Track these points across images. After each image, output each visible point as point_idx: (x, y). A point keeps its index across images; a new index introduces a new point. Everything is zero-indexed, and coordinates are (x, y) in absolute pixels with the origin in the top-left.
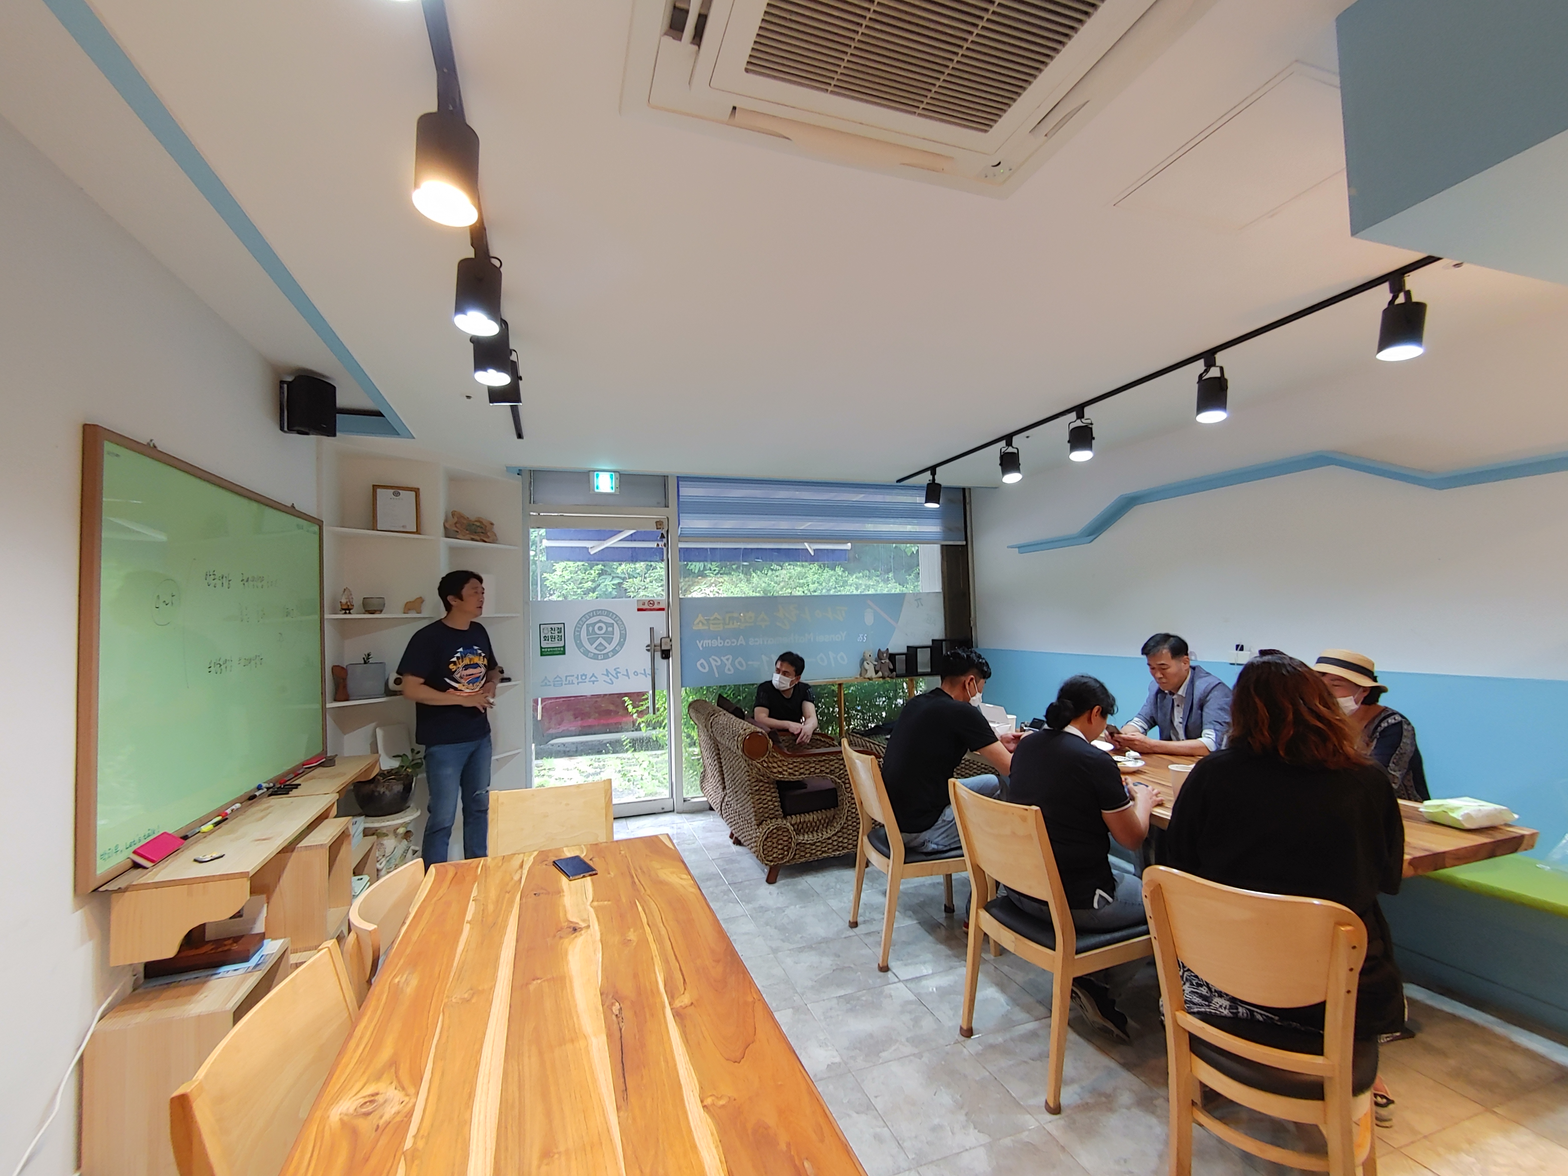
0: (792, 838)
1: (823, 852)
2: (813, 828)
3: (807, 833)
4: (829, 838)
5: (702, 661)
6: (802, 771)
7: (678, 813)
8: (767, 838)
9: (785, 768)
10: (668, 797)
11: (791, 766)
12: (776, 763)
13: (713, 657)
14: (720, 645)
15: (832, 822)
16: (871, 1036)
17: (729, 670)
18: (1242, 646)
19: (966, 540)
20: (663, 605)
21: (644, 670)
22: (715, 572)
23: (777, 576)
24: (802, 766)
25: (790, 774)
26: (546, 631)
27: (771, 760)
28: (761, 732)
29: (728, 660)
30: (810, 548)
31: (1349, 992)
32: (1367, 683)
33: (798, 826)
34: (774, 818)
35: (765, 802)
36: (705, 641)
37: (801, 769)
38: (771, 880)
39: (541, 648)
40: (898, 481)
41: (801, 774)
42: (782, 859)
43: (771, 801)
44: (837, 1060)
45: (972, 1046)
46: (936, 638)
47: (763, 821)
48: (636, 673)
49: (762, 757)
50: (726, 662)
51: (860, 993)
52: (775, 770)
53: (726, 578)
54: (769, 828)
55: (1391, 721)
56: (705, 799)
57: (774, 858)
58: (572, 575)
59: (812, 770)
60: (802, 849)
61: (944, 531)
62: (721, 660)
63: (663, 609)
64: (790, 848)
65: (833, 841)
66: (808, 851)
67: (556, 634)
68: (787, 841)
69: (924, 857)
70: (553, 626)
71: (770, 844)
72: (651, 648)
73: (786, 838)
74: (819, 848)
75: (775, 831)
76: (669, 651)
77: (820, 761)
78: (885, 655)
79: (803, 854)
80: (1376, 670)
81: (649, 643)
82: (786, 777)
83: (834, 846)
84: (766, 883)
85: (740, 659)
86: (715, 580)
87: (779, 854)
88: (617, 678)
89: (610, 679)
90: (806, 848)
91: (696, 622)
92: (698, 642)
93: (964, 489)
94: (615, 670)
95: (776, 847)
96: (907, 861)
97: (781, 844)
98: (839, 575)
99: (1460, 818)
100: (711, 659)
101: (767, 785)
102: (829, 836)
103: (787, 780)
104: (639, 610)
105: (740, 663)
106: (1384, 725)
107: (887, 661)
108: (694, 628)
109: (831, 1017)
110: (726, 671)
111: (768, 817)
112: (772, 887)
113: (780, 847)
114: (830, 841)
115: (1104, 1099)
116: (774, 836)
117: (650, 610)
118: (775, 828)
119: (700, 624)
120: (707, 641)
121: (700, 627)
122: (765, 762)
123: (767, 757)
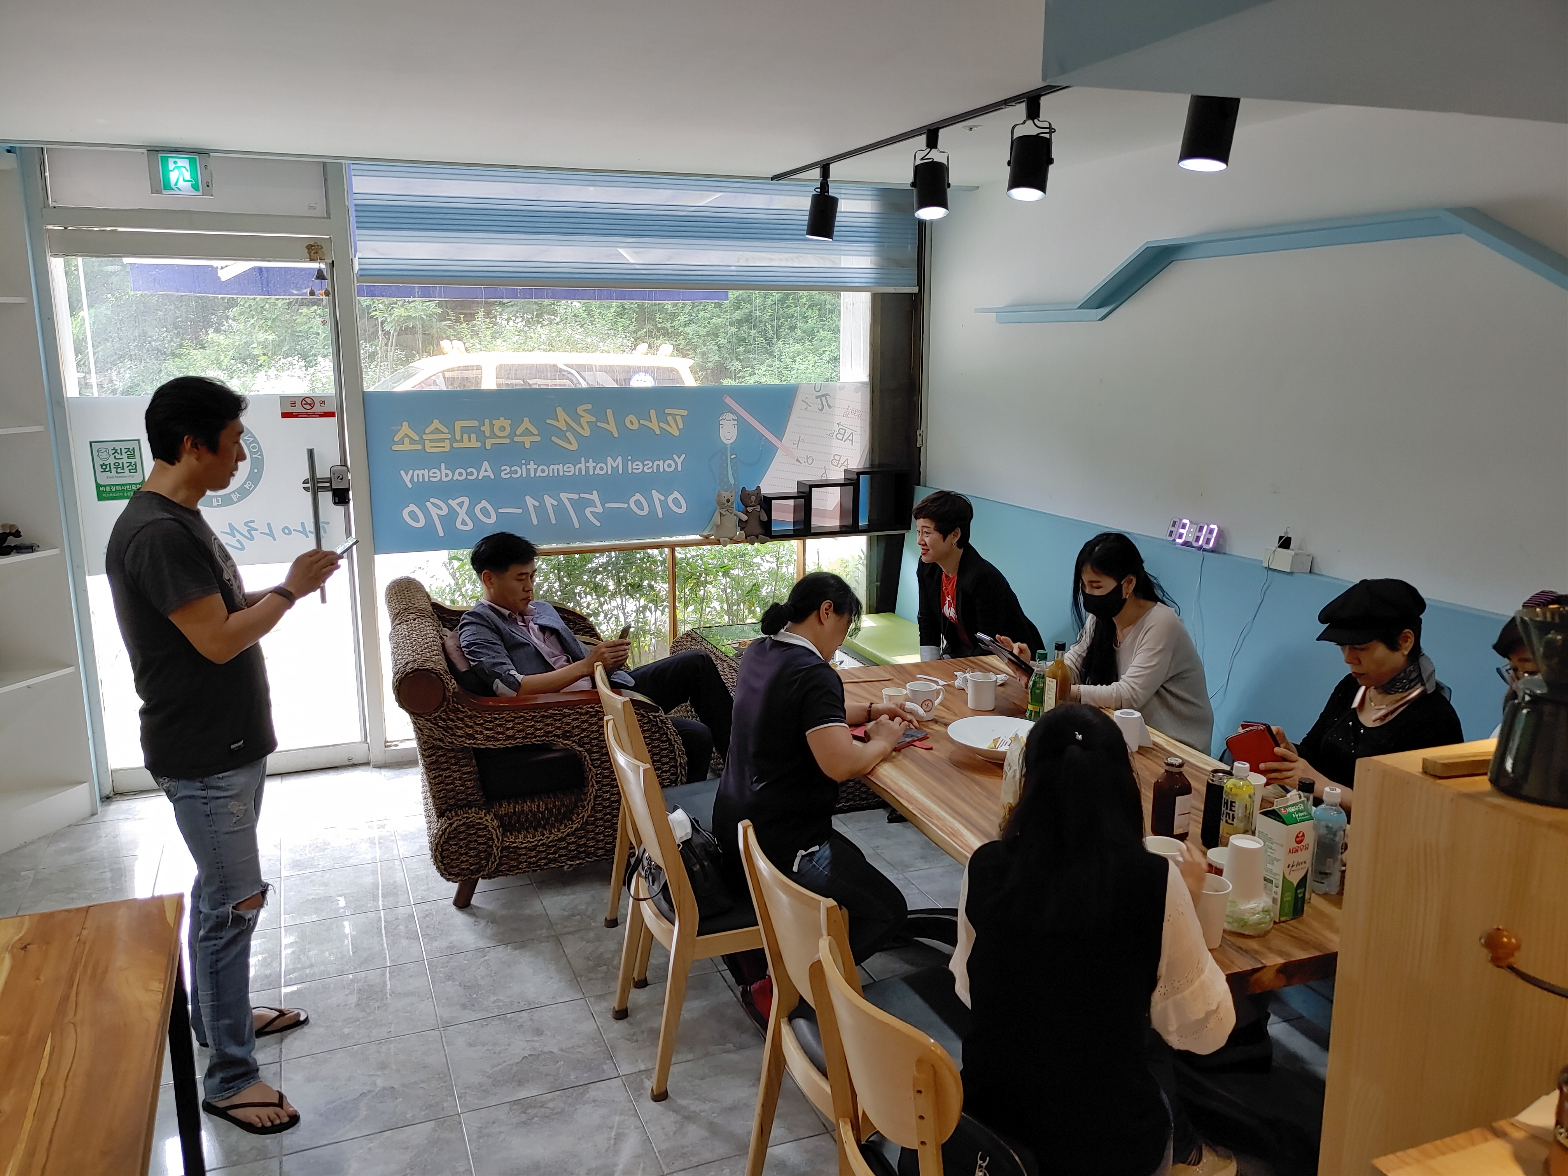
0: (493, 840)
2: (535, 824)
3: (526, 829)
4: (561, 840)
6: (511, 732)
7: (375, 767)
8: (449, 838)
9: (478, 729)
10: (359, 740)
11: (491, 725)
12: (462, 720)
13: (432, 500)
14: (444, 479)
15: (572, 813)
17: (464, 523)
18: (1289, 540)
19: (920, 283)
20: (332, 407)
21: (303, 524)
24: (510, 725)
25: (488, 738)
26: (104, 455)
27: (452, 715)
28: (432, 671)
29: (461, 505)
34: (465, 806)
35: (448, 781)
36: (416, 472)
37: (508, 729)
38: (462, 902)
39: (98, 486)
41: (509, 738)
42: (477, 870)
43: (461, 778)
46: (855, 466)
47: (446, 811)
50: (457, 508)
52: (460, 733)
54: (451, 824)
57: (464, 869)
60: (512, 856)
61: (881, 267)
62: (448, 505)
63: (331, 414)
64: (491, 854)
65: (569, 844)
66: (522, 858)
67: (125, 460)
68: (485, 843)
70: (118, 446)
71: (455, 848)
72: (315, 485)
73: (481, 840)
74: (543, 855)
75: (463, 828)
76: (348, 489)
77: (543, 716)
79: (513, 863)
81: (307, 475)
82: (481, 743)
83: (571, 851)
84: (454, 907)
85: (484, 503)
87: (472, 865)
88: (252, 538)
89: (238, 541)
90: (521, 855)
91: (396, 439)
92: (402, 472)
94: (246, 524)
100: (428, 504)
102: (561, 835)
103: (483, 747)
104: (285, 415)
105: (484, 511)
108: (394, 448)
111: (454, 804)
112: (461, 916)
113: (472, 853)
114: (563, 844)
116: (462, 836)
117: (308, 415)
118: (464, 824)
119: (407, 440)
120: (421, 472)
121: (407, 446)
122: (441, 718)
123: (445, 711)
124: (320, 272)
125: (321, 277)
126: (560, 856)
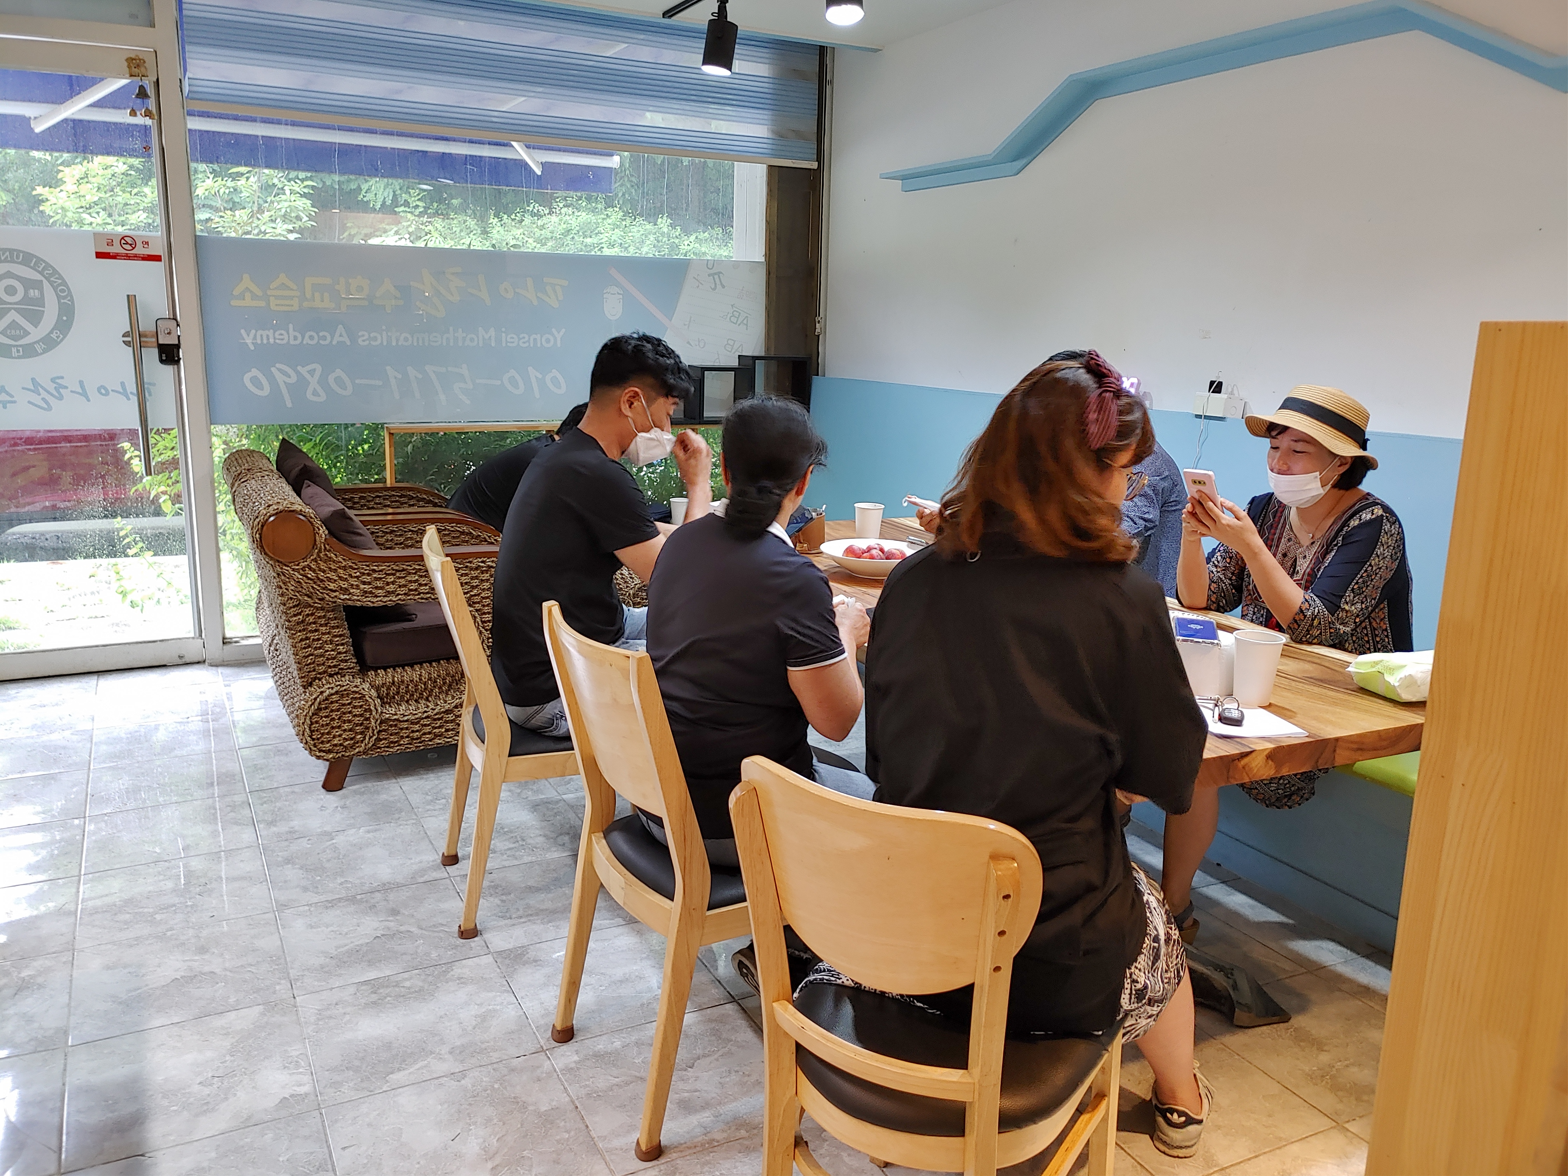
0: (371, 711)
1: (436, 736)
2: (418, 694)
3: (407, 702)
4: (449, 712)
5: (254, 372)
6: (391, 588)
7: (211, 665)
8: (319, 709)
9: (353, 582)
10: (192, 635)
11: (367, 579)
12: (335, 571)
13: (277, 365)
14: (292, 342)
15: (458, 682)
16: (388, 1046)
17: (315, 393)
18: (1222, 384)
19: (820, 158)
20: (158, 248)
21: (122, 384)
24: (391, 579)
25: (365, 593)
27: (323, 566)
28: (301, 513)
29: (311, 373)
30: (534, 161)
31: (997, 969)
32: (1347, 449)
33: (388, 689)
34: (337, 674)
35: (316, 644)
36: (260, 332)
37: (388, 584)
38: (333, 783)
40: (669, 13)
41: (389, 593)
42: (352, 747)
43: (331, 642)
44: (302, 1090)
47: (315, 678)
48: (103, 391)
49: (304, 559)
50: (308, 376)
51: (406, 975)
52: (332, 586)
54: (323, 692)
55: (1366, 516)
56: (259, 641)
57: (336, 745)
58: (103, 195)
59: (413, 586)
60: (393, 730)
61: (775, 138)
62: (298, 373)
63: (157, 258)
64: (368, 728)
65: (457, 716)
66: (404, 733)
68: (361, 715)
71: (327, 720)
72: (133, 340)
73: (356, 711)
75: (335, 698)
76: (178, 346)
79: (393, 738)
81: (128, 328)
82: (357, 599)
84: (323, 790)
85: (339, 372)
87: (346, 740)
88: (61, 398)
89: (43, 399)
90: (402, 729)
91: (236, 292)
92: (243, 331)
93: (822, 51)
94: (53, 380)
95: (339, 727)
96: (511, 753)
97: (349, 721)
99: (1397, 684)
100: (273, 369)
101: (322, 614)
102: (447, 707)
103: (359, 604)
104: (100, 255)
105: (338, 380)
106: (1354, 523)
108: (234, 303)
109: (330, 1017)
110: (309, 395)
111: (324, 672)
112: (332, 799)
113: (346, 726)
114: (450, 717)
116: (335, 706)
117: (128, 257)
118: (337, 693)
119: (248, 295)
120: (265, 333)
121: (248, 302)
122: (310, 569)
123: (315, 560)
124: (142, 88)
125: (142, 94)
126: (447, 730)
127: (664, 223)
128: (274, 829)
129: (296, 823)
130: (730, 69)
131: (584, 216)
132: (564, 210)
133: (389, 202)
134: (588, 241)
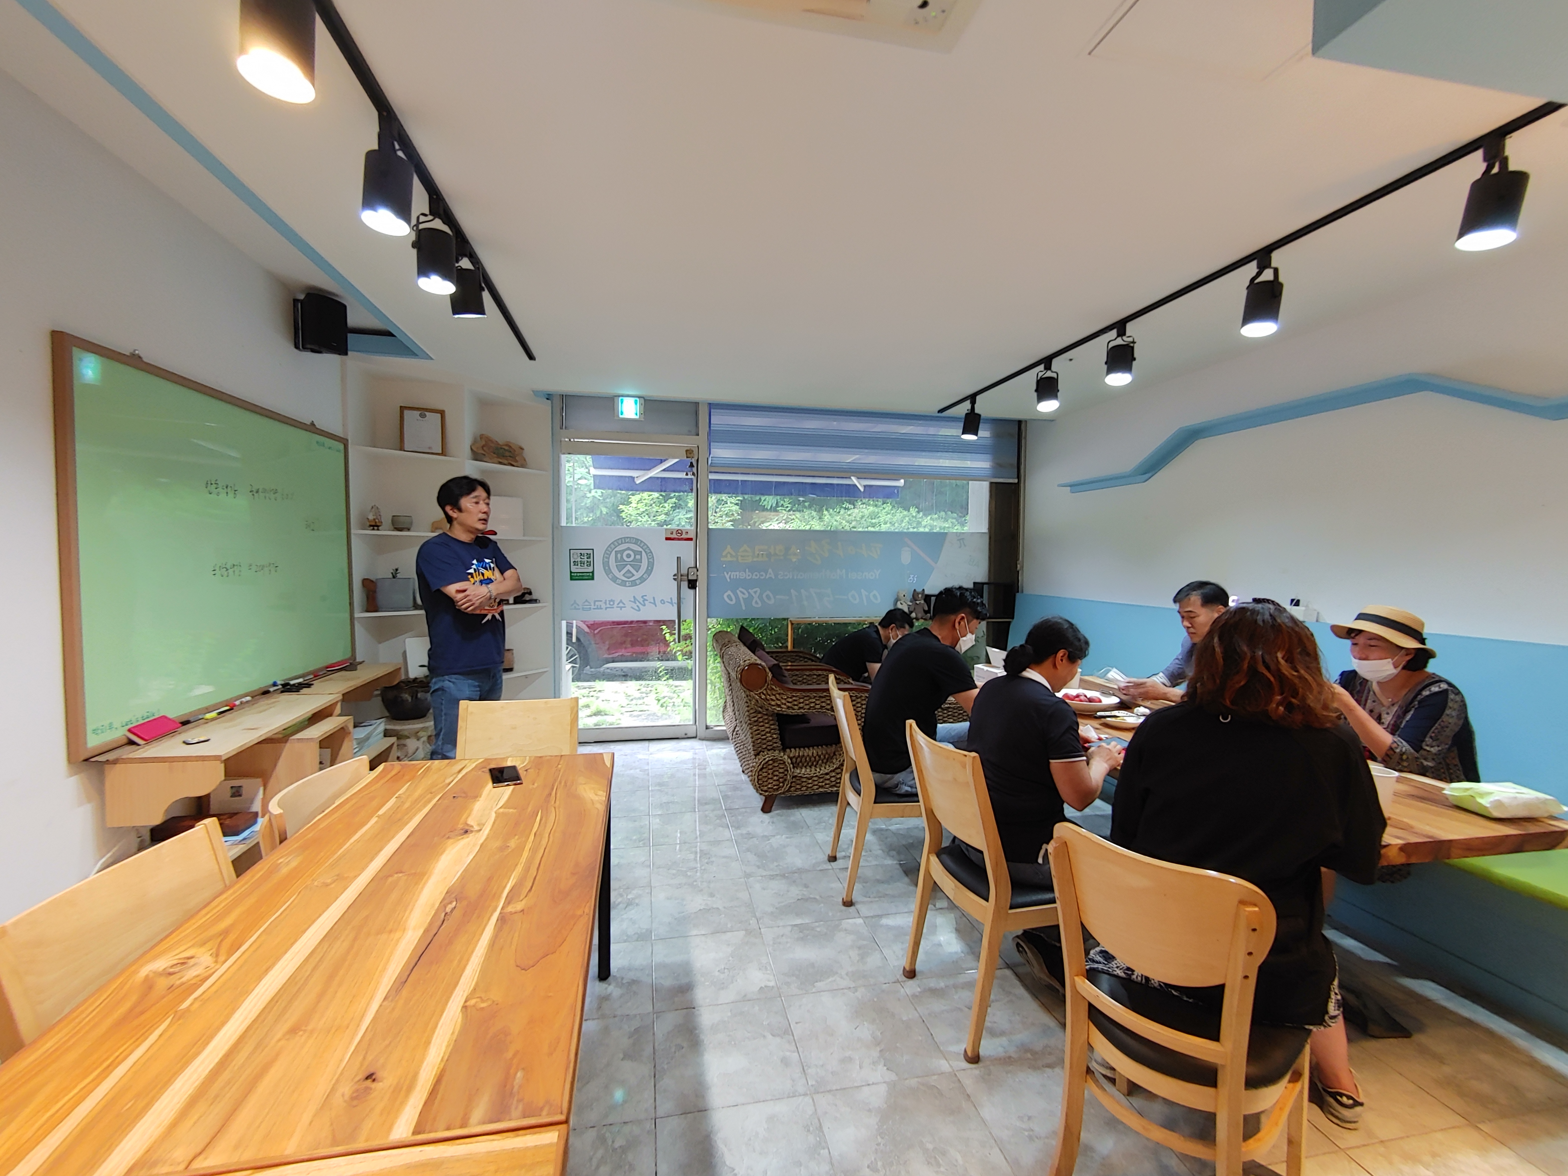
0: (788, 771)
1: (820, 787)
2: (812, 763)
3: (806, 767)
4: (827, 774)
5: (729, 592)
6: (801, 705)
7: (700, 739)
8: (762, 768)
9: (784, 701)
10: (692, 722)
11: (790, 700)
12: (775, 695)
13: (740, 589)
14: (748, 578)
15: (832, 758)
16: (812, 965)
17: (756, 602)
18: (1298, 601)
19: (1019, 477)
20: (692, 535)
21: (671, 599)
22: (788, 509)
23: (849, 515)
24: (802, 700)
25: (788, 707)
26: (575, 556)
27: (769, 692)
28: (760, 665)
29: (755, 592)
30: (860, 484)
31: (1246, 977)
32: (1410, 644)
33: (796, 759)
34: (772, 749)
35: (763, 733)
36: (733, 573)
37: (800, 703)
38: (766, 809)
39: (571, 572)
40: (941, 411)
41: (800, 708)
42: (777, 789)
43: (770, 732)
44: (772, 984)
45: (912, 987)
46: (979, 580)
47: (760, 751)
48: (663, 601)
49: (761, 688)
50: (753, 594)
51: (817, 924)
52: (773, 703)
53: (798, 515)
54: (765, 759)
55: (1434, 689)
56: (724, 728)
57: (769, 788)
58: (647, 508)
59: (812, 705)
60: (798, 782)
61: (993, 468)
62: (749, 593)
63: (691, 539)
64: (786, 780)
65: (831, 777)
66: (804, 784)
67: (586, 560)
68: (783, 773)
69: (897, 799)
70: (582, 552)
71: (765, 774)
72: (678, 577)
73: (781, 770)
74: (816, 783)
75: (771, 762)
76: (696, 581)
77: (820, 697)
78: (920, 596)
79: (798, 787)
80: (1426, 631)
81: (676, 572)
82: (784, 710)
83: (832, 782)
84: (761, 812)
85: (768, 592)
86: (787, 517)
87: (774, 785)
88: (644, 605)
89: (638, 606)
90: (803, 782)
91: (724, 554)
92: (725, 573)
93: (1020, 422)
94: (642, 597)
95: (772, 778)
96: (877, 801)
97: (777, 776)
98: (913, 517)
99: (1488, 805)
100: (738, 591)
101: (766, 717)
102: (827, 771)
103: (785, 713)
104: (667, 539)
105: (768, 597)
106: (1426, 693)
107: (922, 602)
108: (722, 559)
109: (780, 943)
110: (753, 604)
111: (766, 748)
112: (766, 817)
113: (775, 778)
114: (828, 777)
115: (1029, 1055)
116: (770, 767)
117: (679, 539)
118: (772, 760)
119: (729, 555)
120: (735, 573)
121: (729, 559)
122: (763, 694)
123: (766, 689)
124: (691, 463)
125: (692, 465)
126: (826, 784)
127: (913, 511)
128: (739, 831)
129: (750, 829)
130: (976, 435)
131: (871, 508)
132: (861, 506)
133: (774, 505)
134: (874, 521)
